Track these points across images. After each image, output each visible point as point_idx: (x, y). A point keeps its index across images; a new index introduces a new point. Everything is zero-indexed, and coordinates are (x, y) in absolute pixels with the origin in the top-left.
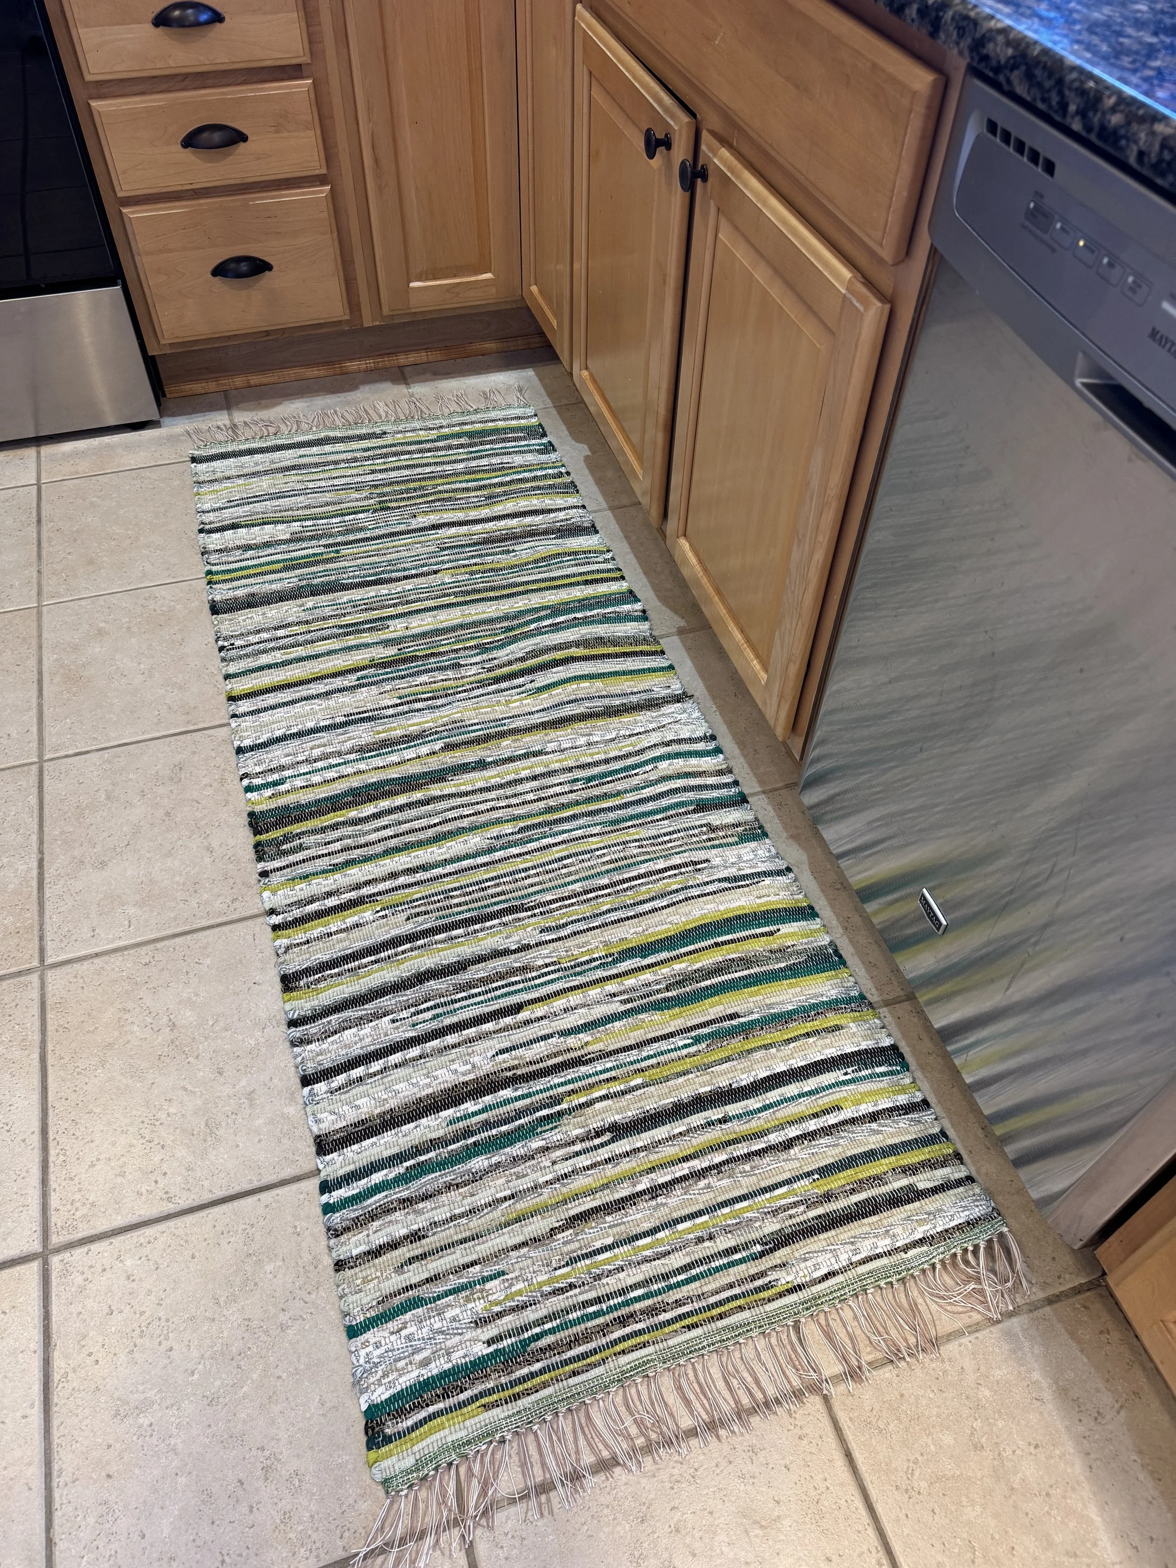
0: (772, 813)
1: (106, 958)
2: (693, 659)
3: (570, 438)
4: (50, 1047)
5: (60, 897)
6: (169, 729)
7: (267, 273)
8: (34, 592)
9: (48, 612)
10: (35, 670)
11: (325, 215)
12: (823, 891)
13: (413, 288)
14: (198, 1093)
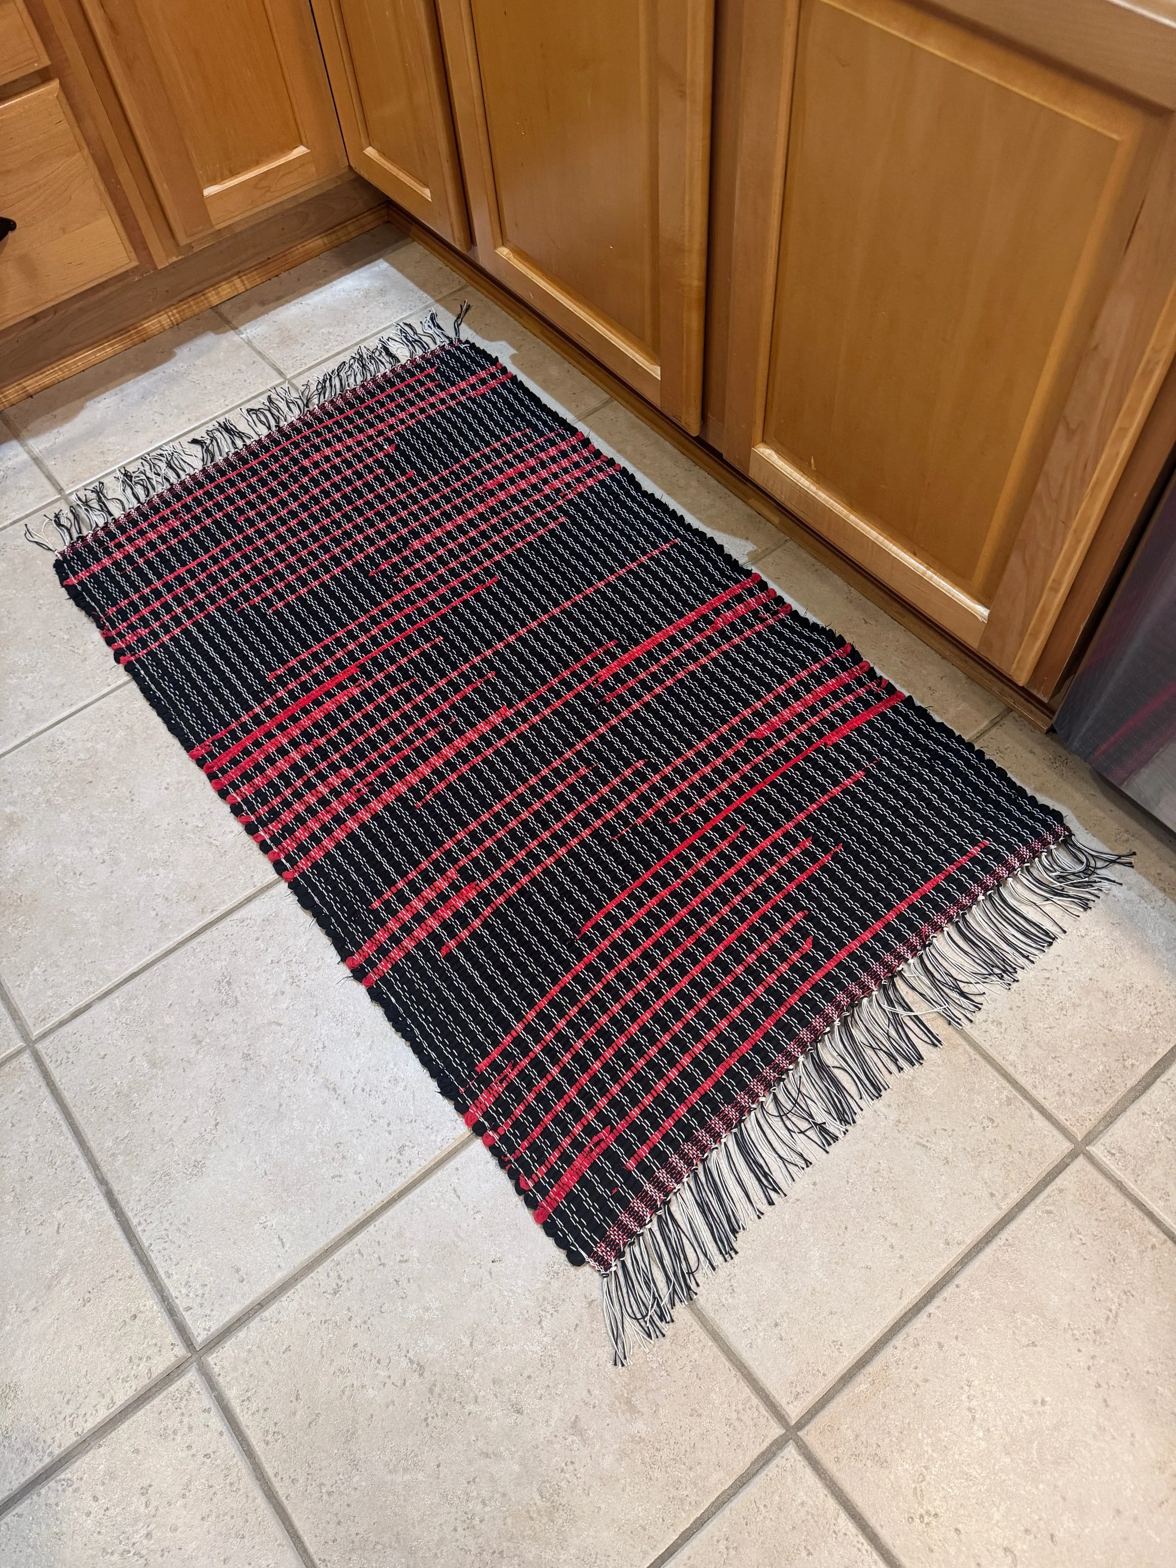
1: (276, 1303)
4: (268, 1468)
5: (166, 1238)
6: (181, 931)
7: (11, 234)
11: (64, 126)
13: (209, 197)
14: (506, 1454)
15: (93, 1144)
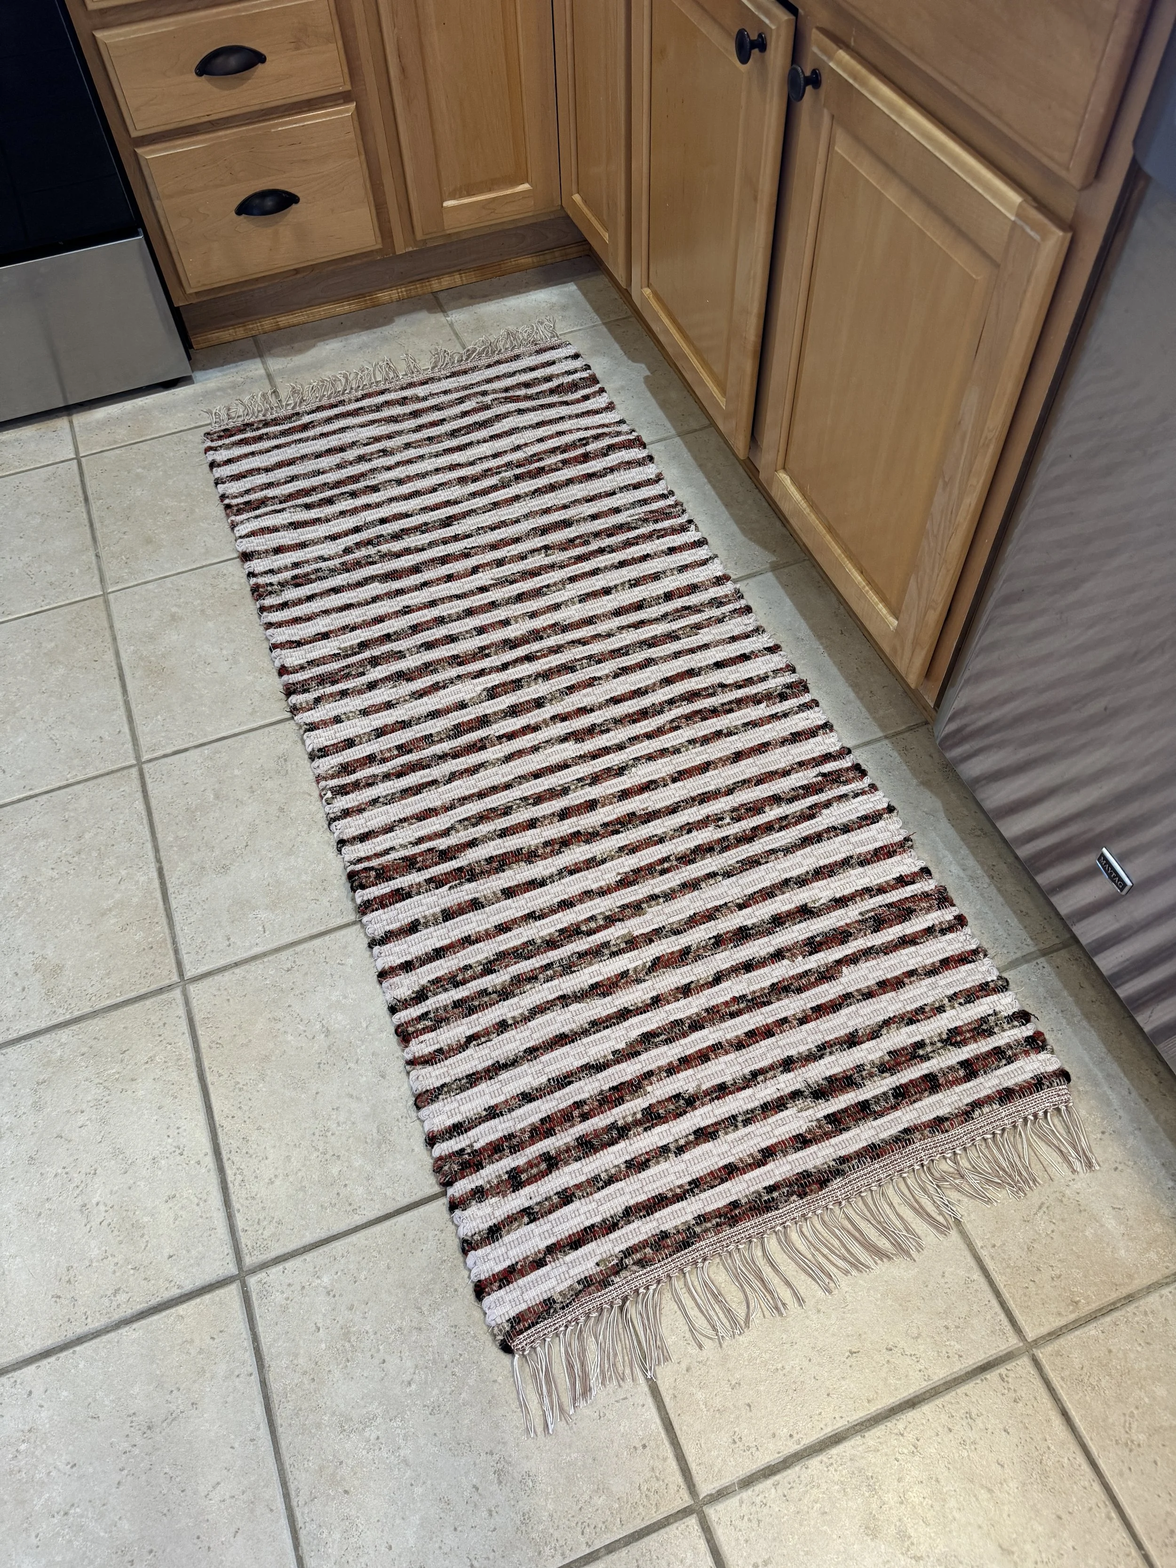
0: (898, 759)
1: (247, 967)
2: (792, 596)
3: (625, 358)
4: (206, 1063)
5: (188, 907)
6: (265, 718)
7: (294, 206)
8: (96, 579)
9: (116, 600)
10: (114, 664)
11: (352, 135)
12: (963, 839)
13: (447, 208)
14: (365, 1099)
15: (159, 836)
